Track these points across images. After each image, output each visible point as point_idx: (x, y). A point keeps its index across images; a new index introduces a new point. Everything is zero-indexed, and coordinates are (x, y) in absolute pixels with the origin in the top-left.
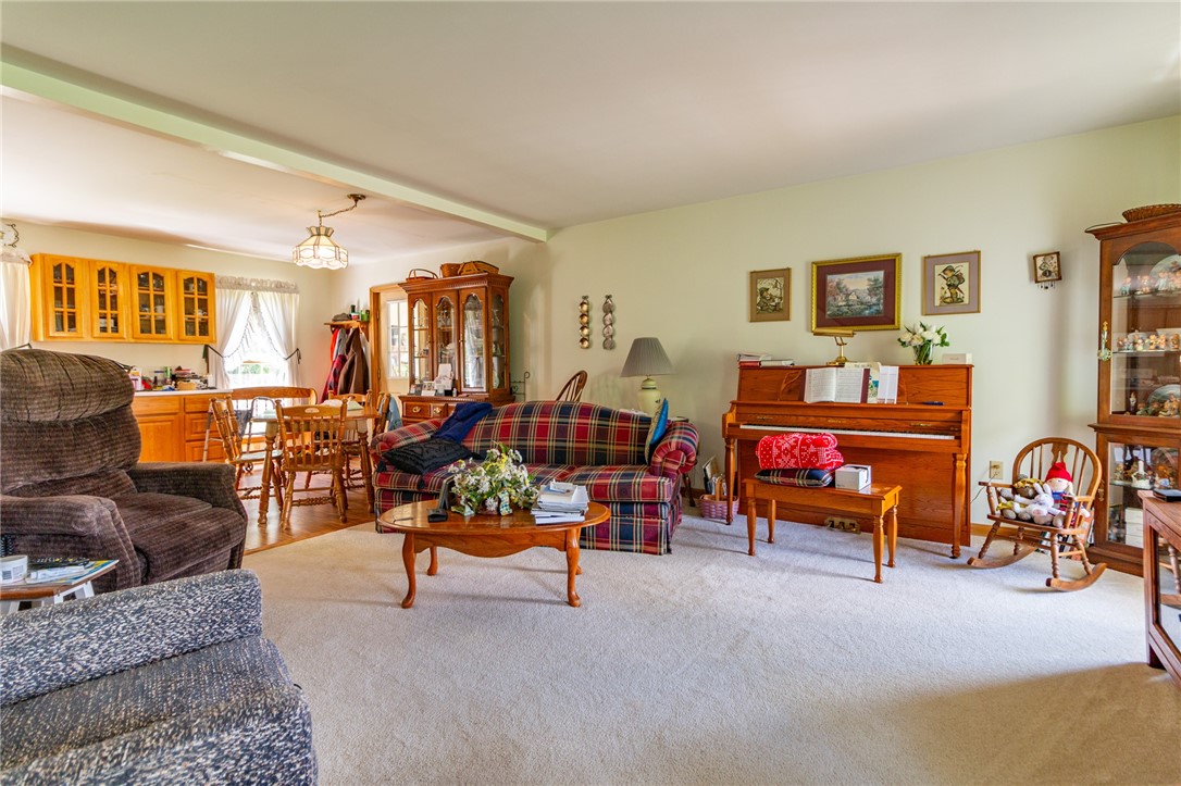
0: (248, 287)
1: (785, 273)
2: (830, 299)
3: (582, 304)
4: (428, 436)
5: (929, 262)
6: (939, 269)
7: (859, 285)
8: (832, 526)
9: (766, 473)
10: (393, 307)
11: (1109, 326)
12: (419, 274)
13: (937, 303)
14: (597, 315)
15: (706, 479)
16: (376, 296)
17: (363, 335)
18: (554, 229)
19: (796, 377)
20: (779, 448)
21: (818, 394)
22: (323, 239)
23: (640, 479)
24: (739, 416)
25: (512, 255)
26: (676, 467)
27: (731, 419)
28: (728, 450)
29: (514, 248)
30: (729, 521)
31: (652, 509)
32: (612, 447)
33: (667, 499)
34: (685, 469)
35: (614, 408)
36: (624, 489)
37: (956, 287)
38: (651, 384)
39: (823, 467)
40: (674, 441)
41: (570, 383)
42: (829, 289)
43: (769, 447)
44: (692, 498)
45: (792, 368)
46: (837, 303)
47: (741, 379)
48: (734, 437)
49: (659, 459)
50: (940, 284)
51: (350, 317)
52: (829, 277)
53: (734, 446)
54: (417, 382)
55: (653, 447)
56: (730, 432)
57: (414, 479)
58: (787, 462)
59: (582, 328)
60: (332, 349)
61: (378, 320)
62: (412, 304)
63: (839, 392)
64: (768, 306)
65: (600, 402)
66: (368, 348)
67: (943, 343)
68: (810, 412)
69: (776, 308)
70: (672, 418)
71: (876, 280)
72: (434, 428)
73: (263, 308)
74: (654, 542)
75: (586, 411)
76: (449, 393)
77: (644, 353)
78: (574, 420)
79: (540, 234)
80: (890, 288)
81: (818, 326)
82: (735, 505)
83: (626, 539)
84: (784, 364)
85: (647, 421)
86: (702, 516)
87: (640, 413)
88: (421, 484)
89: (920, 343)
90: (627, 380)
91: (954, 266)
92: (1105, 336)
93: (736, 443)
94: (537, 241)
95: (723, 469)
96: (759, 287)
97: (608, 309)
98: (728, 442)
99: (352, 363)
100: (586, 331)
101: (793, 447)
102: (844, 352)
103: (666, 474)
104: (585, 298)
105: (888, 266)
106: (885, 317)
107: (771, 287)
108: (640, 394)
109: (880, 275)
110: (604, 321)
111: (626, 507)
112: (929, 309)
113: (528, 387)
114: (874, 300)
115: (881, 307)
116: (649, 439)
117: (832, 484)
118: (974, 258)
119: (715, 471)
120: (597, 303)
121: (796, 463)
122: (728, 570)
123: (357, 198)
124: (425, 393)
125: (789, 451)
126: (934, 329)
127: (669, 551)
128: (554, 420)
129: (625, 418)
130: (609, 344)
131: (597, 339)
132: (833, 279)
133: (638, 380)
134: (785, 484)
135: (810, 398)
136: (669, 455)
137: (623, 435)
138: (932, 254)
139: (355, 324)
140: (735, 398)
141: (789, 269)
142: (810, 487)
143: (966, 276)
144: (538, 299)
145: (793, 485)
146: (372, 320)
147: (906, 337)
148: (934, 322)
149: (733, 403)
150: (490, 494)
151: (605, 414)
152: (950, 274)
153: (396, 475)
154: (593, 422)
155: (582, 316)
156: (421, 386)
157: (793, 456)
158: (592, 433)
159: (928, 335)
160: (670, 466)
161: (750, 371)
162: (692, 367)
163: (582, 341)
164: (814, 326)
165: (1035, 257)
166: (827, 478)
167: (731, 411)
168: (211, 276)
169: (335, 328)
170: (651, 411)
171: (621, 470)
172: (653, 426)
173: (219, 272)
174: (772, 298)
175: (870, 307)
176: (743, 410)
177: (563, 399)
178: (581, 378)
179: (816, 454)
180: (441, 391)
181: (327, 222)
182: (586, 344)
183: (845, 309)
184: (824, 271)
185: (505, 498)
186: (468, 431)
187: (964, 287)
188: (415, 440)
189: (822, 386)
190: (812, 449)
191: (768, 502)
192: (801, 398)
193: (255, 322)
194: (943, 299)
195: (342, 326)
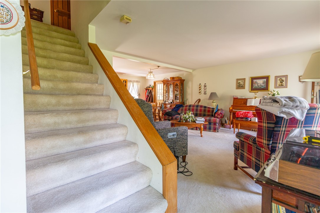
0: (132, 82)
1: (244, 79)
2: (254, 85)
3: (199, 85)
4: (171, 110)
5: (276, 77)
6: (278, 79)
7: (260, 82)
8: (252, 130)
9: (238, 118)
10: (158, 85)
11: (314, 91)
12: (166, 79)
13: (278, 86)
14: (203, 87)
15: (226, 121)
16: (155, 83)
17: (152, 91)
18: (194, 70)
19: (245, 101)
20: (240, 113)
21: (250, 104)
22: (151, 74)
23: (213, 118)
24: (233, 108)
25: (184, 75)
26: (220, 117)
27: (231, 108)
28: (230, 115)
29: (185, 74)
30: (230, 128)
31: (215, 124)
32: (207, 113)
33: (218, 122)
34: (221, 117)
35: (207, 106)
36: (210, 120)
37: (282, 82)
38: (214, 102)
39: (249, 117)
40: (219, 112)
41: (197, 101)
42: (254, 82)
43: (238, 113)
44: (222, 125)
45: (245, 99)
46: (255, 86)
47: (234, 101)
48: (232, 112)
49: (216, 115)
50: (279, 82)
51: (150, 87)
52: (254, 80)
53: (232, 114)
54: (165, 100)
55: (215, 113)
56: (231, 111)
57: (171, 117)
58: (242, 116)
59: (199, 90)
60: (146, 94)
61: (155, 88)
62: (164, 85)
63: (254, 104)
64: (240, 86)
65: (204, 105)
66: (153, 93)
67: (278, 94)
68: (248, 108)
69: (242, 86)
70: (219, 108)
71: (264, 81)
72: (172, 109)
73: (134, 86)
74: (215, 130)
75: (201, 106)
76: (171, 103)
77: (213, 95)
78: (199, 108)
79: (191, 71)
80: (267, 83)
81: (251, 90)
82: (232, 126)
83: (210, 129)
84: (243, 98)
85: (214, 109)
86: (225, 128)
87: (212, 107)
88: (172, 118)
89: (273, 94)
90: (209, 101)
91: (282, 78)
92: (313, 93)
93: (232, 113)
94: (190, 72)
95: (229, 119)
96: (238, 82)
97: (205, 86)
98: (230, 113)
99: (150, 97)
100: (200, 91)
101: (243, 113)
102: (256, 96)
103: (217, 118)
104: (200, 84)
105: (267, 78)
106: (266, 88)
107: (241, 82)
108: (212, 104)
109: (265, 80)
110: (204, 89)
111: (210, 123)
112: (276, 87)
113: (187, 102)
114: (264, 85)
115: (265, 86)
116: (214, 112)
117: (251, 120)
118: (286, 76)
119: (228, 119)
120: (203, 85)
121: (243, 116)
122: (229, 135)
123: (158, 67)
124: (166, 103)
125: (242, 114)
126: (276, 91)
127: (218, 132)
128: (195, 108)
129: (209, 108)
130: (205, 93)
131: (203, 92)
132: (255, 81)
133: (211, 101)
134: (241, 120)
135: (248, 105)
136: (218, 114)
137: (209, 111)
138: (277, 76)
139: (150, 89)
140: (232, 105)
141: (245, 78)
142: (246, 121)
143: (284, 80)
144: (190, 84)
145: (243, 120)
146: (154, 88)
147: (270, 93)
148: (276, 90)
149: (232, 106)
150: (188, 118)
151: (205, 107)
152: (281, 80)
153: (167, 117)
154: (203, 108)
155: (199, 88)
156: (165, 101)
157: (243, 115)
158: (203, 111)
159: (274, 93)
160: (218, 116)
161: (235, 99)
162: (223, 98)
163: (199, 93)
164: (250, 90)
165: (300, 77)
166: (249, 119)
167: (231, 107)
168: (127, 80)
169: (146, 89)
170: (214, 107)
171: (209, 117)
172: (215, 109)
173: (129, 79)
174: (241, 84)
175: (263, 86)
176: (234, 107)
177: (195, 104)
178: (199, 100)
179: (247, 115)
180: (170, 102)
181: (151, 71)
182: (200, 93)
183: (257, 87)
184: (253, 79)
185: (190, 119)
186: (178, 110)
187: (284, 83)
188: (169, 111)
189: (251, 102)
190: (247, 114)
191: (238, 124)
192: (246, 105)
193: (133, 88)
194: (279, 85)
195: (148, 89)
